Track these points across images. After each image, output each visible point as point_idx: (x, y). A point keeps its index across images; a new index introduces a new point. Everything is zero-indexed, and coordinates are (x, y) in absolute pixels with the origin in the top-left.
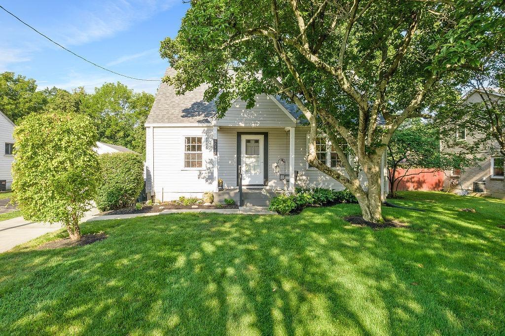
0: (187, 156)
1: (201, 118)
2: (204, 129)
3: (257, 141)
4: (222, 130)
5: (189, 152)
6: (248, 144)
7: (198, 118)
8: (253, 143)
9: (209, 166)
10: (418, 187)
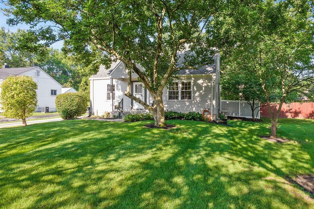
3: (141, 86)
4: (123, 80)
5: (109, 92)
6: (137, 87)
9: (118, 99)
10: (295, 116)
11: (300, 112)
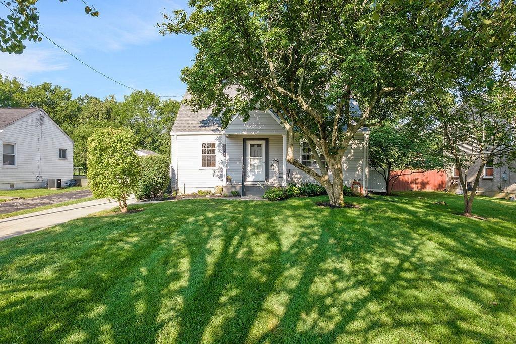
0: (204, 158)
1: (215, 127)
2: (217, 136)
3: (259, 146)
4: (230, 137)
5: (205, 155)
6: (252, 148)
7: (212, 127)
8: (256, 146)
9: (221, 166)
10: (422, 188)
11: (427, 183)
